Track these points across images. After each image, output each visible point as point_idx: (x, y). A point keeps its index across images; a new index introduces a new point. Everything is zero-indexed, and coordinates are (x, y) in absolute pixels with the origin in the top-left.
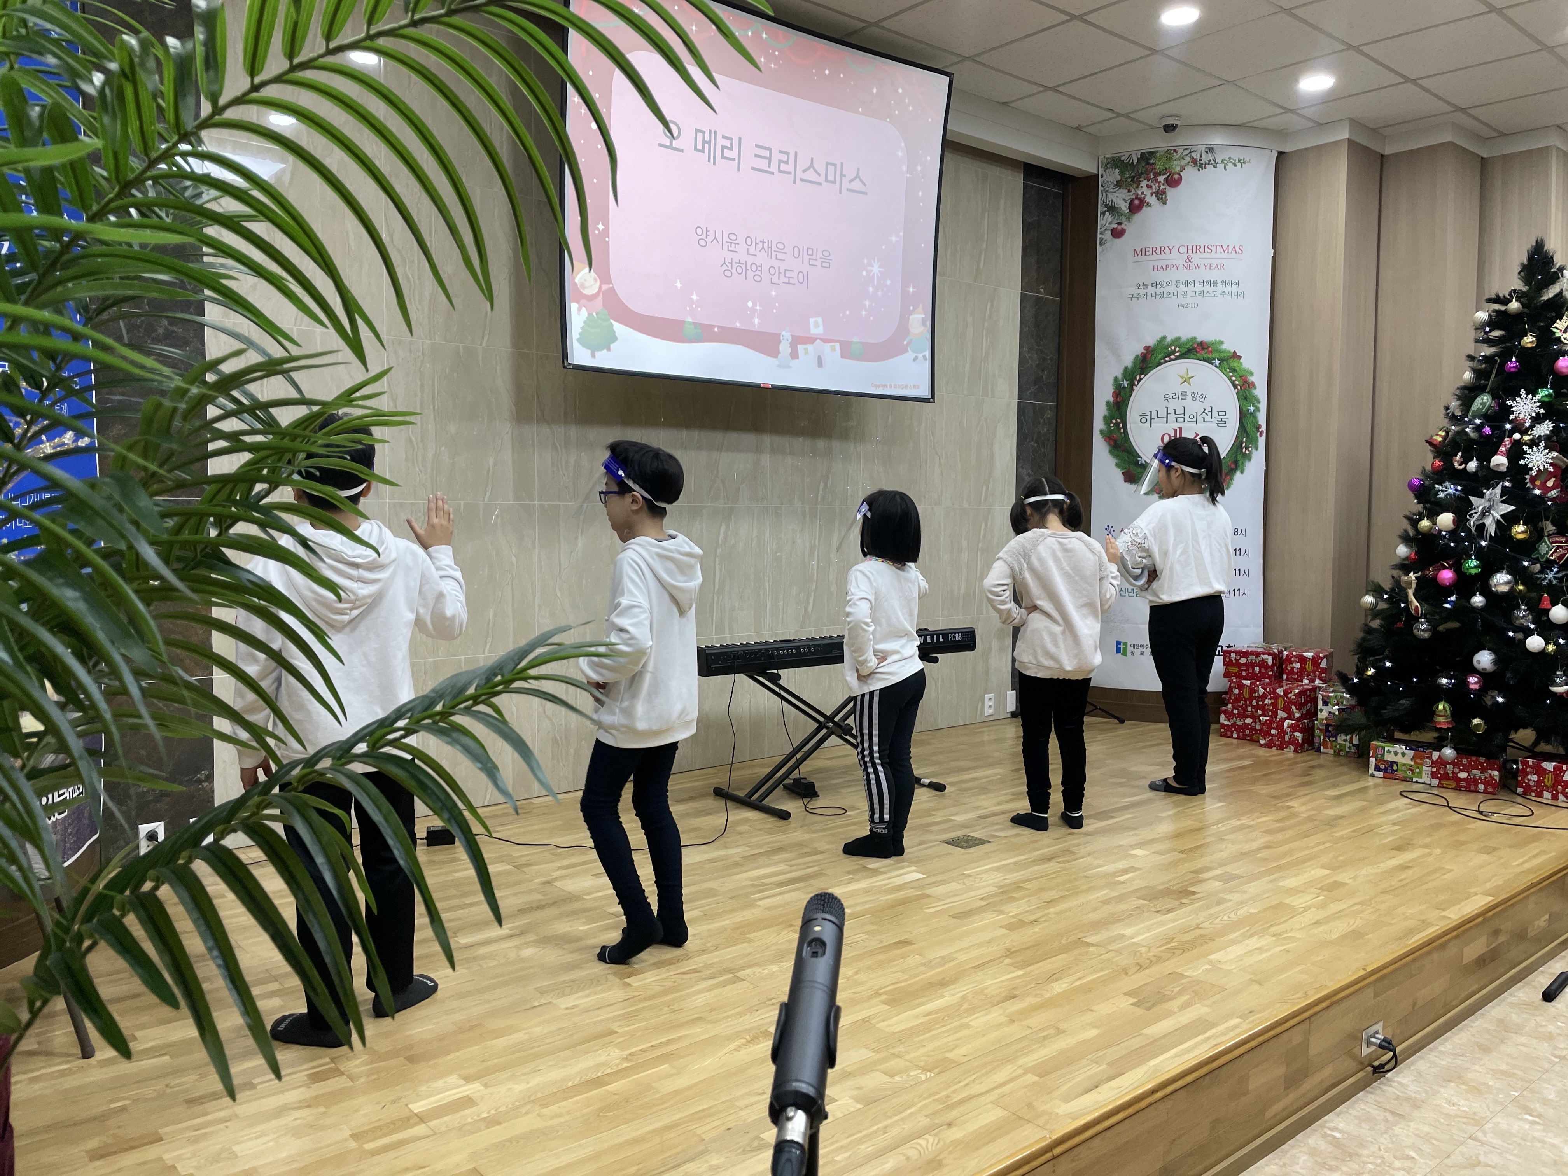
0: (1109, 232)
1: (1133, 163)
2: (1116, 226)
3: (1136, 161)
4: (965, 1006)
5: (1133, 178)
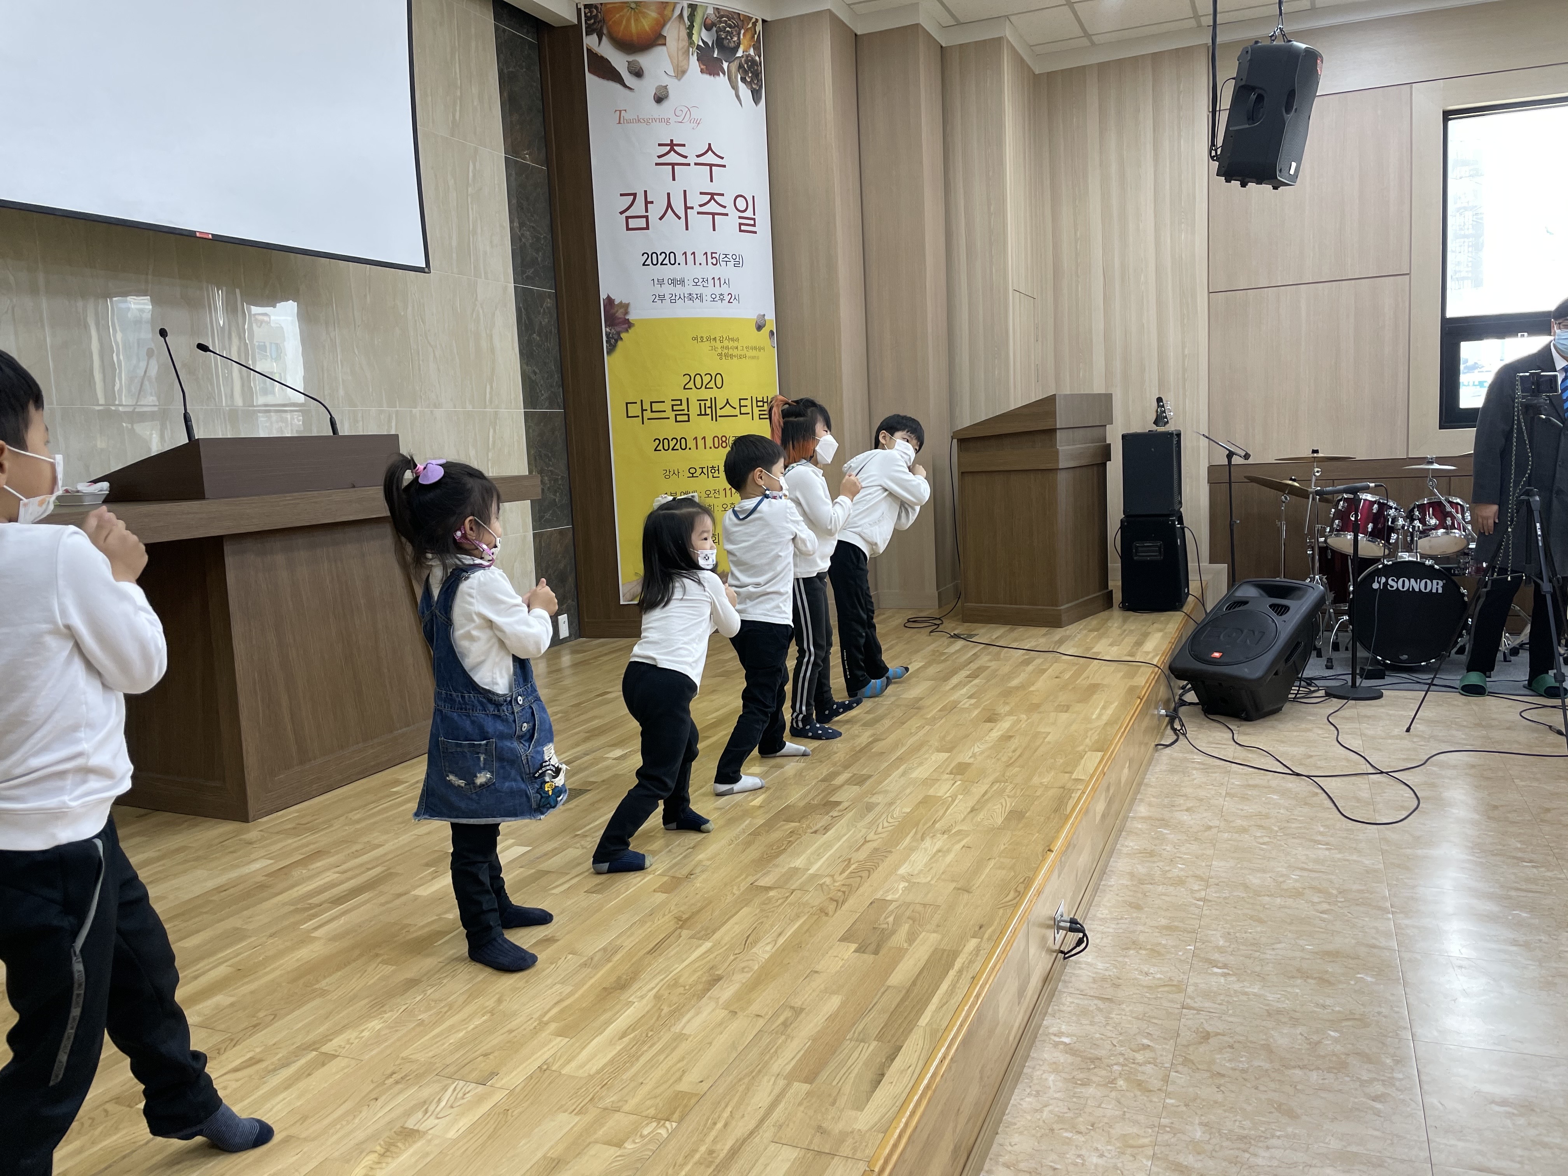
4: (666, 1010)
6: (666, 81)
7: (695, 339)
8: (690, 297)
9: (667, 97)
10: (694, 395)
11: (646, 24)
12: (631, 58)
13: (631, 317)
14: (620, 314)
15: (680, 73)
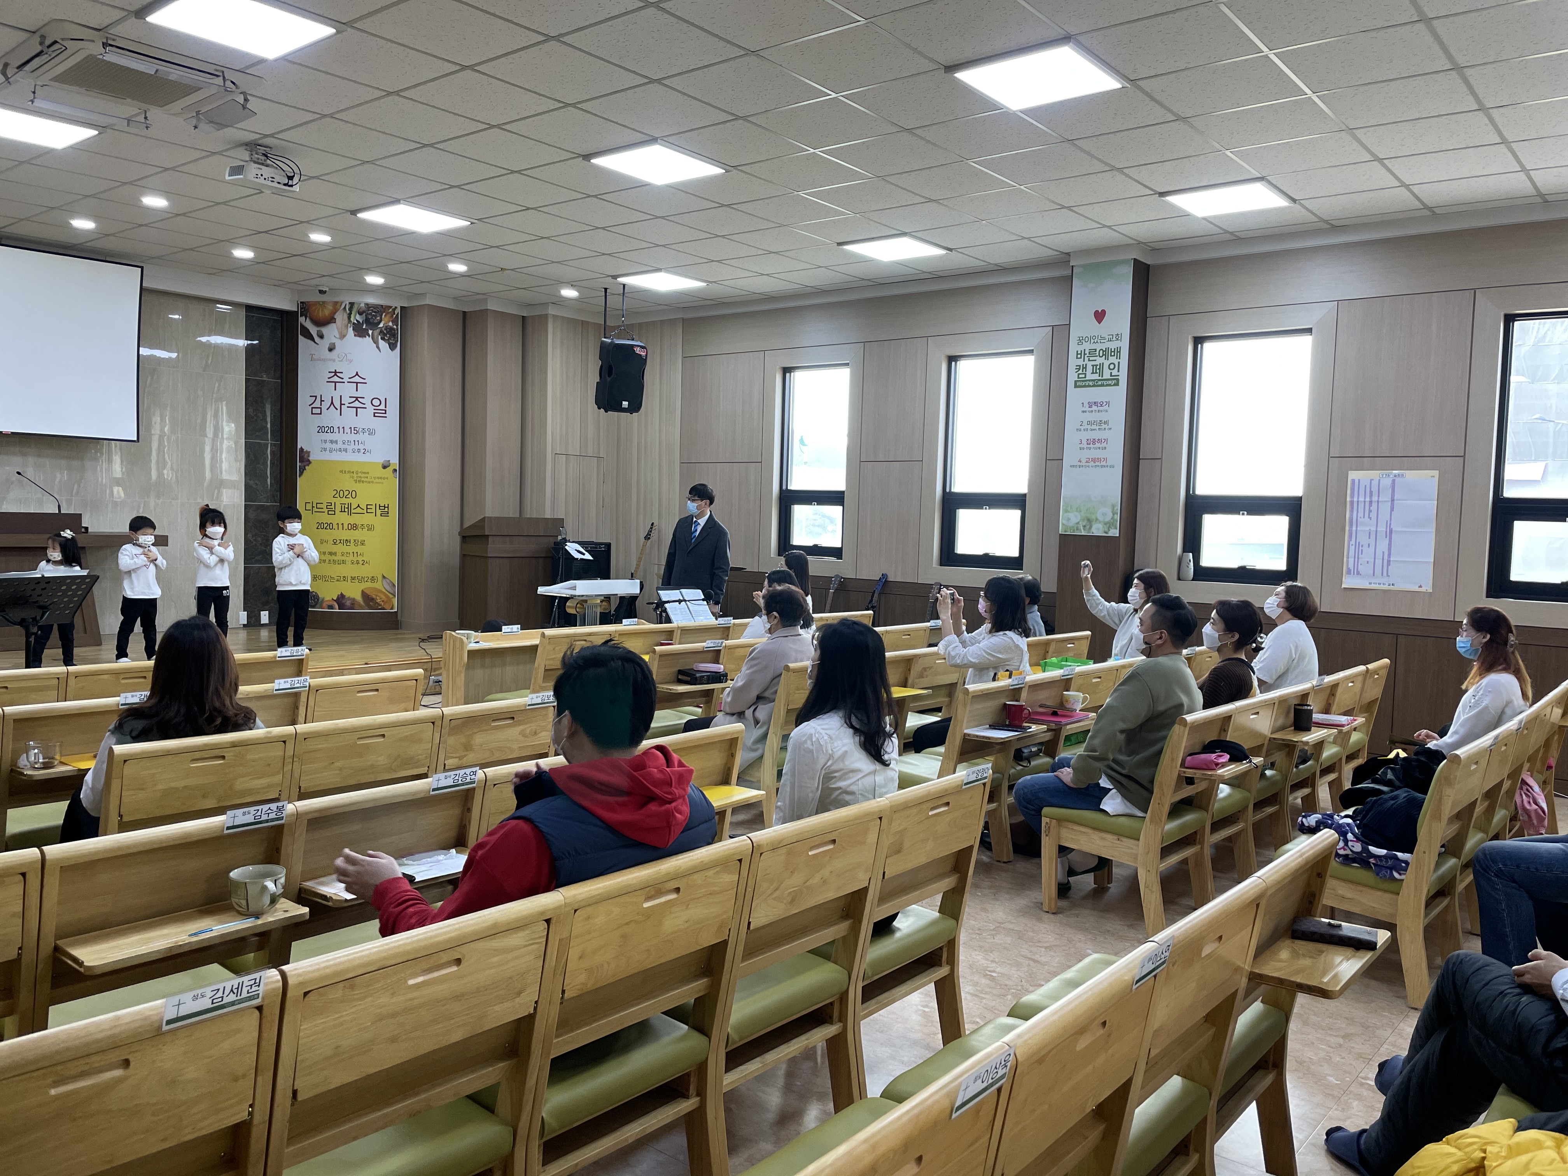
6: (334, 340)
7: (341, 472)
8: (340, 450)
9: (334, 348)
10: (338, 501)
11: (327, 312)
12: (319, 329)
13: (311, 458)
14: (306, 456)
15: (343, 336)
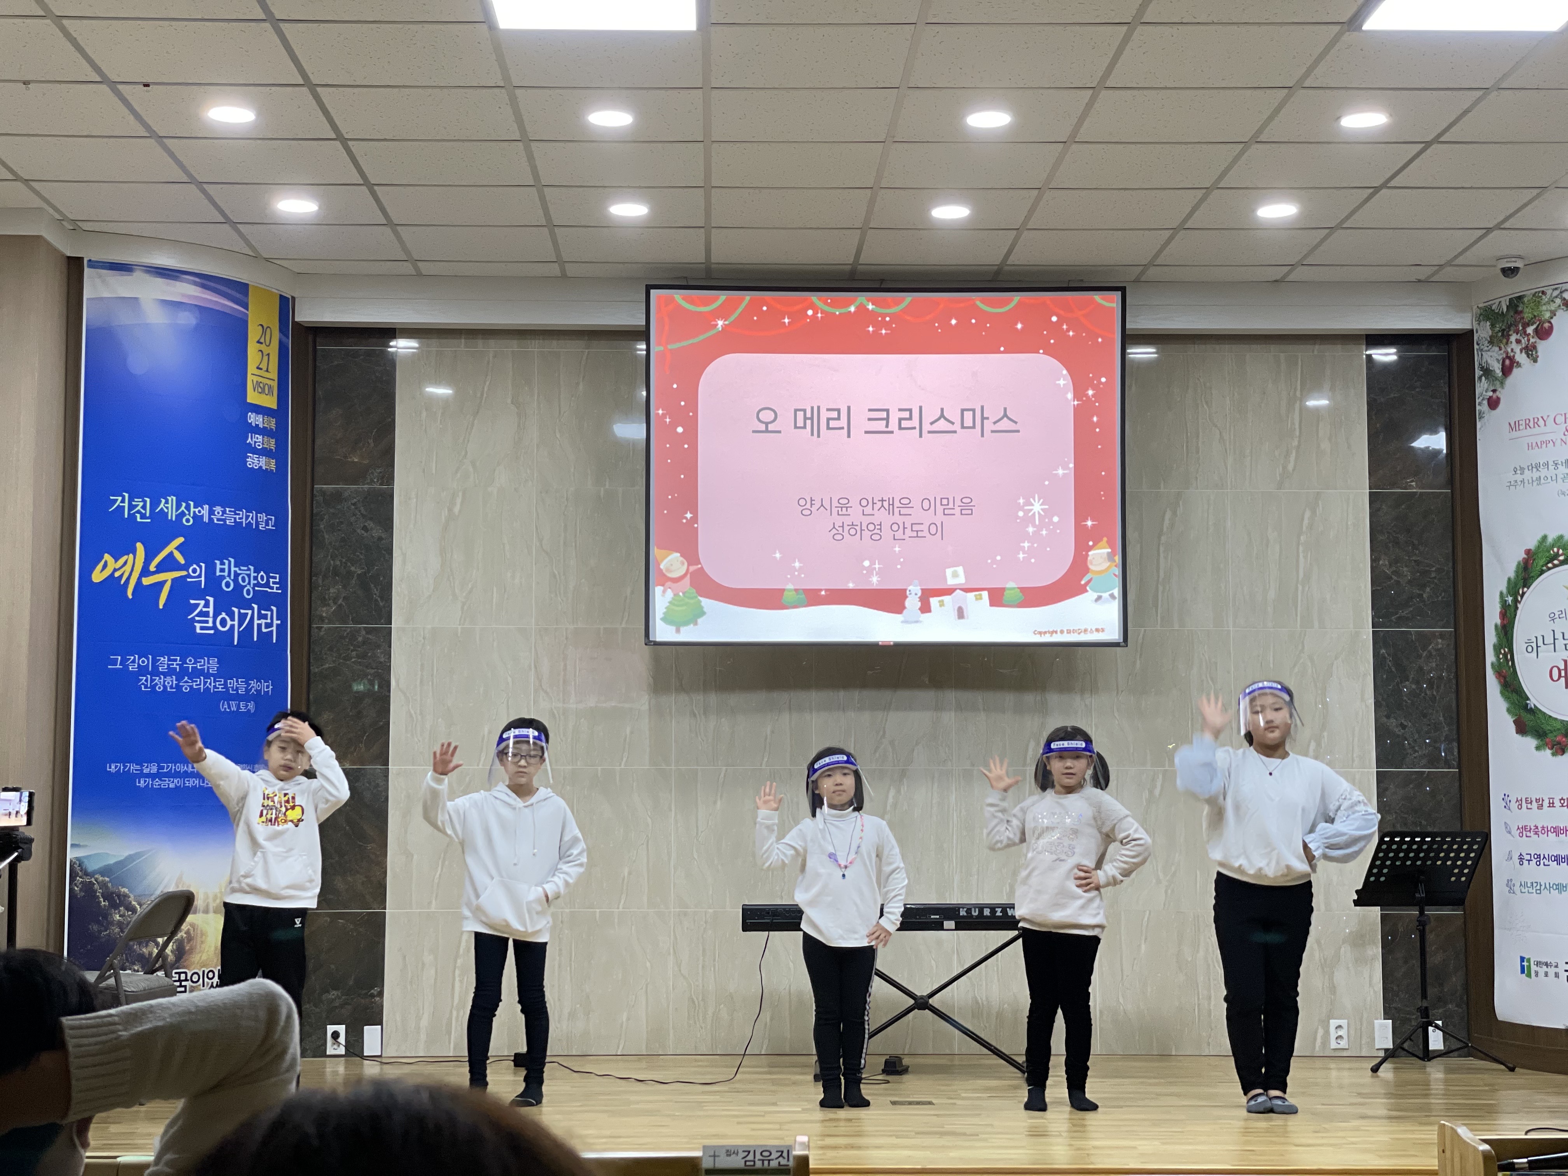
0: (1485, 402)
1: (1502, 312)
2: (1491, 394)
3: (1505, 310)
5: (1503, 330)
